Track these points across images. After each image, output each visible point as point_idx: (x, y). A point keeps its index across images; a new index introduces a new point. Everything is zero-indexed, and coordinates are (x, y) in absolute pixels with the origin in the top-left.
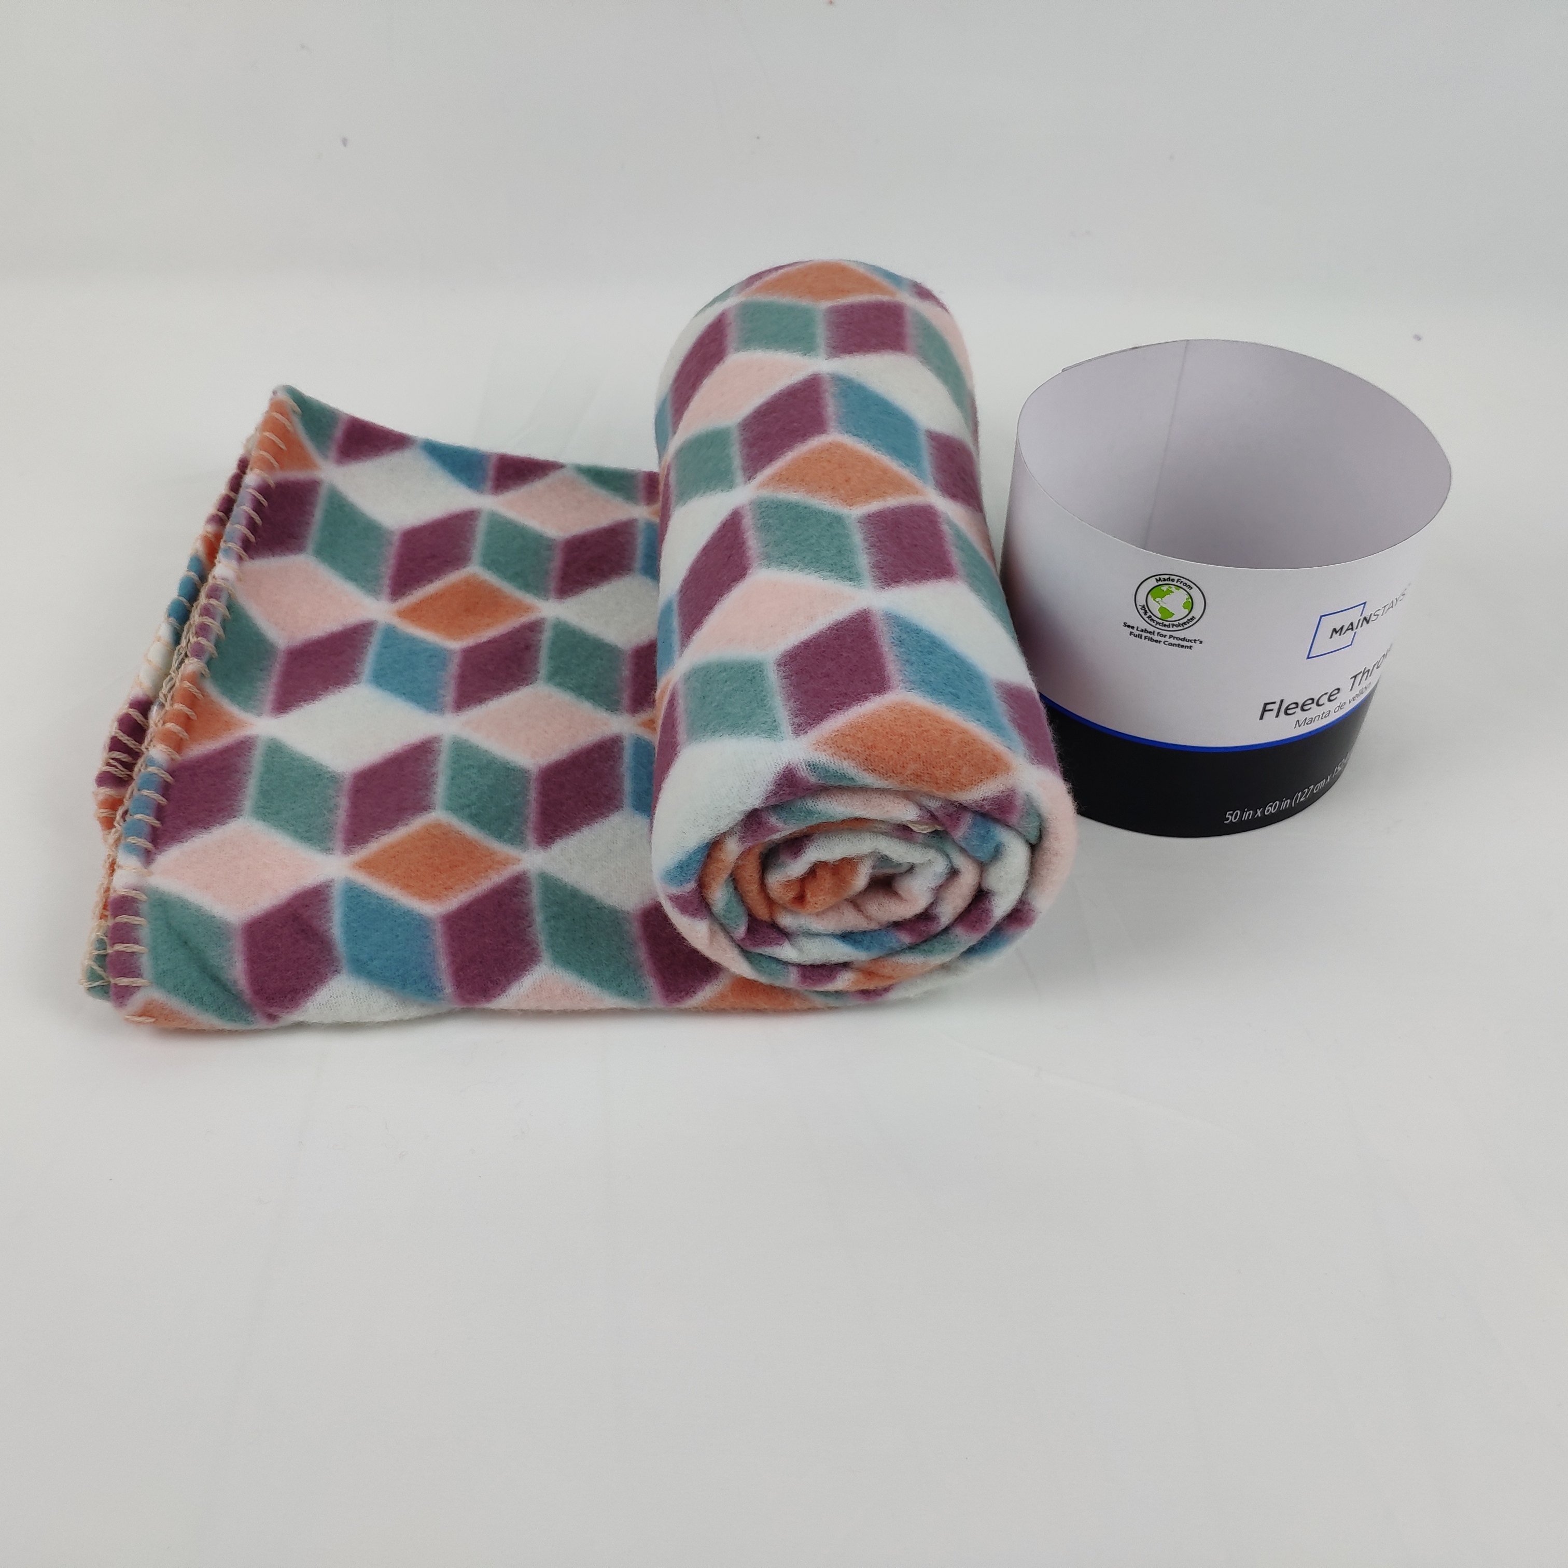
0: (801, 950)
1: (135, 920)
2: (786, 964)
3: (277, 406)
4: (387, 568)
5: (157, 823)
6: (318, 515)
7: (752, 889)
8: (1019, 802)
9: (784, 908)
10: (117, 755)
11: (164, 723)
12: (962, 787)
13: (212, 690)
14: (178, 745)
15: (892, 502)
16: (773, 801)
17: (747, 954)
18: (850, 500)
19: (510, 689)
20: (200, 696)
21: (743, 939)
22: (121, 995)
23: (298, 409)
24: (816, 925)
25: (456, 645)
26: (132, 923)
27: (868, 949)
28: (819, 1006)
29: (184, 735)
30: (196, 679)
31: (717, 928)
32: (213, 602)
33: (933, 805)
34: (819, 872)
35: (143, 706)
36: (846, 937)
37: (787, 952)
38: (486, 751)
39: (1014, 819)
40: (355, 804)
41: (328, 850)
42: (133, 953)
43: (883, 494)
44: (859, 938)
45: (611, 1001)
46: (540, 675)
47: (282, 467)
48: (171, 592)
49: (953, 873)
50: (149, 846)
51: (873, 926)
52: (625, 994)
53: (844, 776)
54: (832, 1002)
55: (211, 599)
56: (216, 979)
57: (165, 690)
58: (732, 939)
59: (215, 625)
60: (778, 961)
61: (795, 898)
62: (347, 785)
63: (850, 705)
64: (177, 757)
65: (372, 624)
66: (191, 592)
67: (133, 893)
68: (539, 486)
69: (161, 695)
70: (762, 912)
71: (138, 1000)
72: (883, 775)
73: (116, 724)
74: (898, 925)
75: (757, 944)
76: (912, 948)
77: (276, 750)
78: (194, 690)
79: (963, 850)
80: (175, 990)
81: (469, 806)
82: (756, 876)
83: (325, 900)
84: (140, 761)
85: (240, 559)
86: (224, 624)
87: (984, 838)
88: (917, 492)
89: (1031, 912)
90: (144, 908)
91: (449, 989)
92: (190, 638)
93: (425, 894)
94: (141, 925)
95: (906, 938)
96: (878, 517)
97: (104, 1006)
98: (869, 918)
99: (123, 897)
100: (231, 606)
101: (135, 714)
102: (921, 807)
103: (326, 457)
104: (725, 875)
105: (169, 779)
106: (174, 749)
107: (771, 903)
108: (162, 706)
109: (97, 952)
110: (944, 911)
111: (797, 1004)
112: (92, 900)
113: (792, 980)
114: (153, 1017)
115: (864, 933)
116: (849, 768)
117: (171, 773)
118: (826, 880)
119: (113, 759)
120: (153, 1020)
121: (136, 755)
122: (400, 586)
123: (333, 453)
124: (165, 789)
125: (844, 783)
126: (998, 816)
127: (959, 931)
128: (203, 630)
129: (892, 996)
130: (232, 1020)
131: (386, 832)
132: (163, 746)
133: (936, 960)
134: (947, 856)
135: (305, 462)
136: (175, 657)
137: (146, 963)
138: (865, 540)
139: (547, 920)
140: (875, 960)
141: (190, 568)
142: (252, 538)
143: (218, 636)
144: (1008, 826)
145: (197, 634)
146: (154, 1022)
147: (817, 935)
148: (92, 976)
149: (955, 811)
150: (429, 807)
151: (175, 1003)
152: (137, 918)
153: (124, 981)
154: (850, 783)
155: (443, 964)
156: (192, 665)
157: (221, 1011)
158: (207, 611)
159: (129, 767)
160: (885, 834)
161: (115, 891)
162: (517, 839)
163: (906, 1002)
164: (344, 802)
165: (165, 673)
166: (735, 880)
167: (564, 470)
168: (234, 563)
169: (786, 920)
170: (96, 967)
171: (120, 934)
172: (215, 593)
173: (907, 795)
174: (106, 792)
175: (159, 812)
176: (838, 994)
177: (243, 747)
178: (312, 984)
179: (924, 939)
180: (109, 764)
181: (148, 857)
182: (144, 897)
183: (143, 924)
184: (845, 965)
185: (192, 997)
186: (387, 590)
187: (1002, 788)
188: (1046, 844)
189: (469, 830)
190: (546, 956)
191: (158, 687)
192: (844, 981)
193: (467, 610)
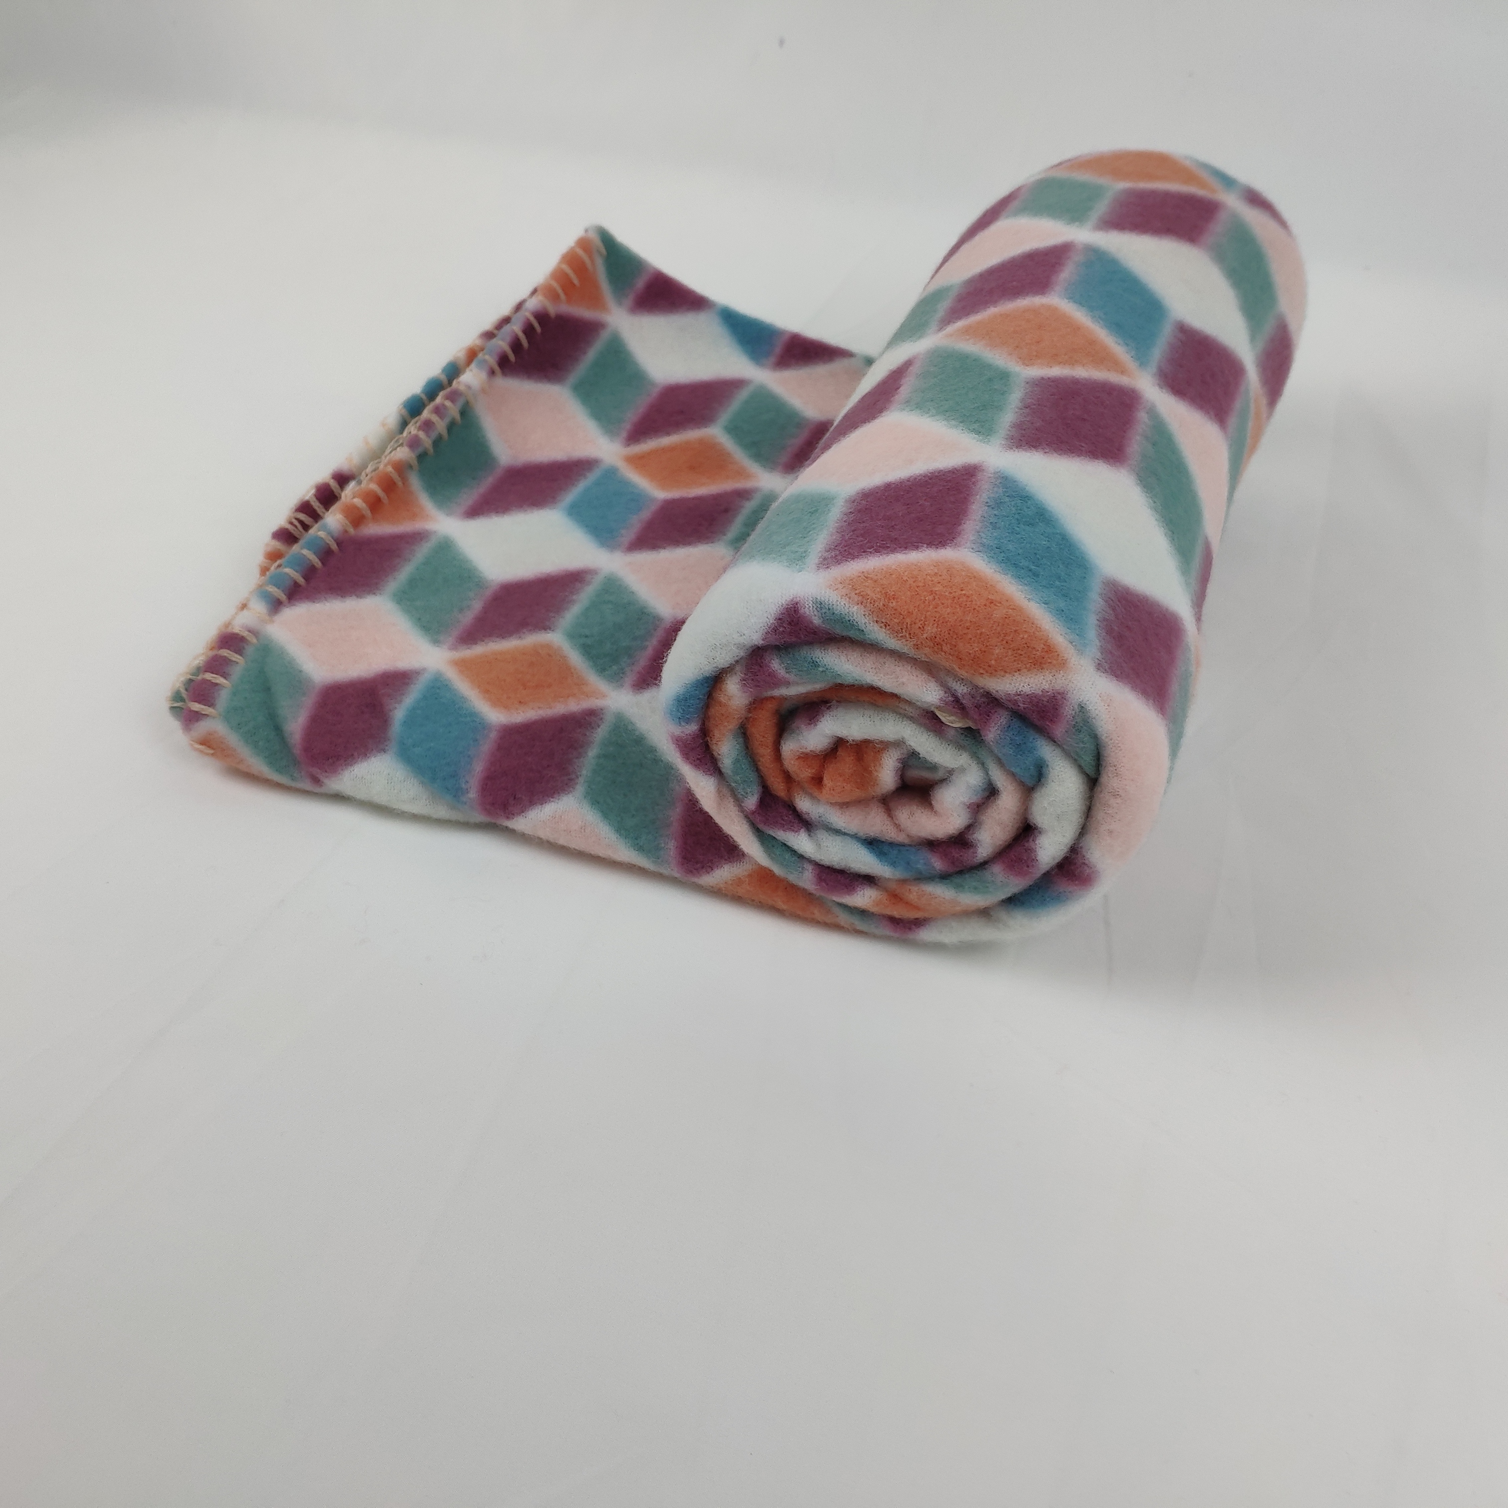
0: (819, 846)
1: (235, 657)
2: (801, 857)
3: (584, 244)
4: (631, 415)
5: (301, 581)
6: (591, 354)
7: (765, 753)
8: (1068, 711)
9: (803, 789)
10: (302, 516)
11: (354, 497)
12: (993, 672)
13: (415, 482)
14: (356, 519)
15: (1082, 372)
16: (773, 640)
17: (759, 833)
18: (1028, 360)
19: (689, 544)
20: (400, 484)
21: (753, 813)
22: (189, 719)
23: (604, 251)
24: (837, 819)
25: (661, 494)
26: (230, 658)
27: (893, 864)
28: (842, 924)
29: (368, 513)
30: (401, 468)
31: (725, 791)
32: (448, 403)
33: (961, 689)
34: (840, 752)
35: (342, 479)
36: (872, 843)
37: (802, 842)
38: (633, 593)
39: (1059, 731)
40: (486, 610)
41: (436, 642)
42: (216, 684)
43: (1071, 362)
44: (886, 849)
45: (625, 853)
46: (725, 537)
47: (569, 300)
48: (415, 387)
49: (991, 792)
50: (283, 597)
51: (901, 838)
52: (640, 849)
53: (850, 624)
54: (859, 924)
55: (447, 401)
56: (278, 729)
57: (369, 470)
58: (741, 809)
59: (441, 426)
60: (794, 852)
61: (813, 778)
62: (488, 593)
63: (893, 551)
64: (352, 531)
65: (597, 462)
66: (433, 389)
67: (245, 634)
68: (820, 371)
69: (363, 474)
70: (778, 787)
71: (203, 727)
72: (896, 632)
73: (313, 491)
74: (932, 844)
75: (766, 822)
76: (944, 877)
77: (446, 547)
78: (395, 476)
79: (1000, 763)
80: (238, 727)
81: (586, 636)
82: (770, 739)
83: (407, 684)
84: (316, 526)
85: (492, 373)
86: (451, 426)
87: (1020, 748)
88: (1123, 371)
89: (1086, 868)
90: (249, 650)
91: (473, 794)
92: (412, 429)
93: (497, 702)
94: (237, 663)
95: (937, 864)
96: (1053, 381)
97: (174, 725)
98: (897, 826)
99: (237, 634)
100: (466, 411)
101: (333, 484)
102: (948, 690)
103: (620, 304)
104: (732, 725)
105: (334, 547)
106: (351, 523)
107: (788, 778)
108: (360, 482)
109: (191, 677)
110: (980, 838)
111: (818, 914)
112: (210, 632)
113: (806, 879)
114: (213, 749)
115: (892, 844)
116: (857, 614)
117: (339, 543)
118: (846, 763)
119: (297, 519)
120: (212, 751)
121: (316, 517)
122: (639, 432)
123: (629, 301)
124: (326, 554)
125: (852, 634)
126: (1038, 723)
127: (997, 869)
128: (427, 426)
129: (926, 934)
130: (280, 771)
131: (498, 639)
132: (341, 516)
133: (971, 899)
134: (983, 764)
135: (596, 301)
136: (392, 443)
137: (223, 698)
138: (1022, 400)
139: (599, 757)
140: (904, 881)
141: (444, 370)
142: (512, 357)
143: (440, 437)
144: (1053, 740)
145: (420, 428)
146: (212, 754)
147: (838, 832)
148: (177, 697)
149: (984, 702)
150: (550, 629)
151: (233, 739)
152: (236, 656)
153: (196, 707)
154: (860, 637)
155: (478, 768)
156: (403, 453)
157: (272, 759)
158: (437, 411)
159: (306, 527)
160: (911, 719)
161: (233, 628)
162: (616, 679)
163: (938, 948)
164: (477, 606)
165: (376, 455)
166: (744, 733)
167: (853, 360)
168: (483, 375)
169: (804, 804)
170: (183, 691)
171: (216, 665)
172: (453, 397)
173: (930, 669)
174: (278, 545)
175: (310, 573)
176: (862, 913)
177: (417, 538)
178: (356, 754)
179: (958, 870)
180: (291, 523)
181: (276, 606)
182: (254, 641)
183: (240, 663)
184: (869, 880)
185: (250, 737)
186: (624, 434)
187: (1046, 686)
188: (1104, 779)
189: (575, 658)
190: (580, 789)
191: (364, 466)
192: (864, 898)
193: (692, 468)
